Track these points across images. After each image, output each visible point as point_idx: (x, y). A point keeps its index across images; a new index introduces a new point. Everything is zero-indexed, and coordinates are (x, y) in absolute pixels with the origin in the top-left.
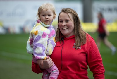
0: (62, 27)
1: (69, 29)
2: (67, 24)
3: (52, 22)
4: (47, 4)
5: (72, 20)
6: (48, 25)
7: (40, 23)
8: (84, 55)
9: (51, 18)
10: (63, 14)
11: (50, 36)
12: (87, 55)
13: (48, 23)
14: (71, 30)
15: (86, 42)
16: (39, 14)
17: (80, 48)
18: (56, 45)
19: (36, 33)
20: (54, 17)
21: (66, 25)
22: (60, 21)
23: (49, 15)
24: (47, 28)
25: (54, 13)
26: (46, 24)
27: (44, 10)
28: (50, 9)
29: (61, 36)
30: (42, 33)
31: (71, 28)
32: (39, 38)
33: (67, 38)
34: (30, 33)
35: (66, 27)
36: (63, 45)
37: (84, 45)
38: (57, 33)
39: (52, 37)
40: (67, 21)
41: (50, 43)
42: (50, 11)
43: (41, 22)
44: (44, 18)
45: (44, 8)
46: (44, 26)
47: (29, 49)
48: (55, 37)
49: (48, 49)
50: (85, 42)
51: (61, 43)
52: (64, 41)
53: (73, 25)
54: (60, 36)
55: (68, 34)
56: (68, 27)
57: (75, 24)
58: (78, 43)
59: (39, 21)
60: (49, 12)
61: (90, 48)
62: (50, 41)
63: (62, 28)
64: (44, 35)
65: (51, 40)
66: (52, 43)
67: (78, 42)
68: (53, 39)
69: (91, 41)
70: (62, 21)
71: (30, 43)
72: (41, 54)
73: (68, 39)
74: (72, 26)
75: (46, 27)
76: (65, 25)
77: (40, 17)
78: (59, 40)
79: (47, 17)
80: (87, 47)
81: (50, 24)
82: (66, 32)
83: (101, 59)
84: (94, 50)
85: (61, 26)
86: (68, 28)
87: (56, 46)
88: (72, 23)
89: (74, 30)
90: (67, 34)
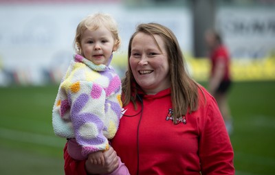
0: (139, 69)
1: (156, 74)
2: (151, 60)
3: (111, 58)
4: (98, 16)
5: (164, 51)
6: (103, 67)
7: (83, 62)
8: (193, 138)
9: (108, 47)
10: (140, 36)
11: (108, 92)
12: (199, 139)
13: (103, 59)
14: (161, 76)
15: (198, 107)
16: (79, 39)
17: (185, 121)
18: (123, 113)
19: (75, 88)
20: (116, 46)
21: (149, 62)
22: (135, 54)
23: (104, 41)
24: (101, 72)
25: (115, 36)
26: (98, 64)
27: (90, 28)
28: (106, 27)
29: (136, 91)
30: (89, 86)
31: (160, 71)
32: (84, 98)
33: (151, 96)
34: (60, 88)
35: (148, 68)
36: (141, 112)
37: (193, 112)
38: (124, 83)
39: (113, 93)
40: (151, 54)
41: (109, 108)
42: (104, 30)
43: (84, 60)
44: (90, 47)
45: (89, 25)
46: (93, 70)
47: (59, 125)
48: (120, 93)
50: (195, 106)
51: (137, 107)
52: (144, 103)
53: (166, 65)
54: (132, 91)
55: (153, 86)
56: (154, 68)
57: (169, 61)
58: (180, 109)
59: (80, 57)
60: (103, 34)
61: (208, 120)
62: (109, 105)
63: (139, 71)
64: (96, 92)
65: (111, 102)
66: (115, 108)
67: (179, 104)
68: (116, 98)
69: (210, 105)
70: (138, 54)
71: (62, 111)
72: (97, 140)
73: (153, 98)
74: (163, 67)
75: (98, 72)
76: (146, 63)
77: (80, 46)
78: (131, 101)
79: (98, 45)
80: (200, 118)
81: (107, 63)
82: (149, 80)
83: (231, 149)
84: (216, 127)
85: (138, 65)
86: (152, 71)
87: (124, 115)
88: (162, 59)
89: (169, 75)
90: (151, 85)
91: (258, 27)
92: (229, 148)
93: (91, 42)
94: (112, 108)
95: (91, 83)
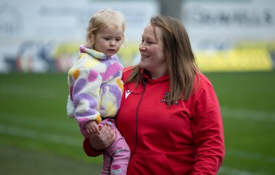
6: (101, 54)
7: (86, 52)
11: (105, 76)
30: (86, 72)
39: (111, 77)
41: (107, 91)
48: (120, 77)
49: (103, 105)
59: (83, 48)
62: (108, 88)
64: (92, 76)
65: (110, 86)
66: (114, 91)
72: (88, 113)
75: (99, 59)
91: (224, 19)
92: (217, 125)
93: (107, 39)
94: (110, 91)
95: (88, 69)
